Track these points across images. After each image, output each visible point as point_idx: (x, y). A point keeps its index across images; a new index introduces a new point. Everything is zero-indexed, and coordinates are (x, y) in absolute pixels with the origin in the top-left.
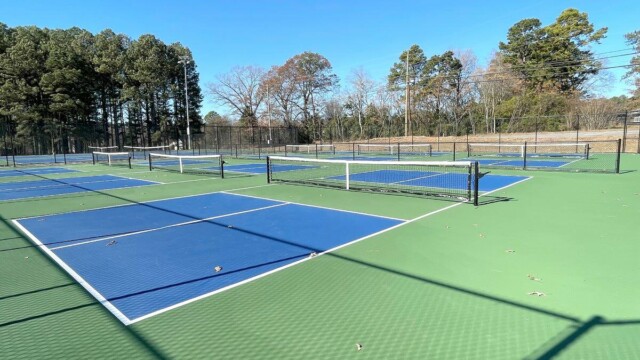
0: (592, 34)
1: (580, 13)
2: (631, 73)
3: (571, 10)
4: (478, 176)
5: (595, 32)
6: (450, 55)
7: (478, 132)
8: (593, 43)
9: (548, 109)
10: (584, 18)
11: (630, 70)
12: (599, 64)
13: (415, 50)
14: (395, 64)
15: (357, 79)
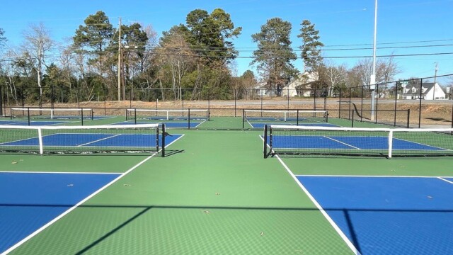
0: (233, 30)
1: (226, 13)
2: (255, 61)
3: (220, 10)
4: (165, 134)
5: (235, 29)
6: (137, 26)
7: (166, 99)
8: (234, 37)
9: (221, 83)
10: (227, 17)
11: (254, 59)
12: (237, 53)
13: (101, 16)
14: (81, 27)
15: (34, 34)
